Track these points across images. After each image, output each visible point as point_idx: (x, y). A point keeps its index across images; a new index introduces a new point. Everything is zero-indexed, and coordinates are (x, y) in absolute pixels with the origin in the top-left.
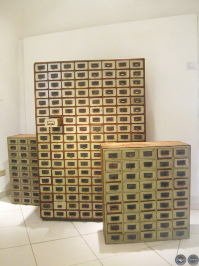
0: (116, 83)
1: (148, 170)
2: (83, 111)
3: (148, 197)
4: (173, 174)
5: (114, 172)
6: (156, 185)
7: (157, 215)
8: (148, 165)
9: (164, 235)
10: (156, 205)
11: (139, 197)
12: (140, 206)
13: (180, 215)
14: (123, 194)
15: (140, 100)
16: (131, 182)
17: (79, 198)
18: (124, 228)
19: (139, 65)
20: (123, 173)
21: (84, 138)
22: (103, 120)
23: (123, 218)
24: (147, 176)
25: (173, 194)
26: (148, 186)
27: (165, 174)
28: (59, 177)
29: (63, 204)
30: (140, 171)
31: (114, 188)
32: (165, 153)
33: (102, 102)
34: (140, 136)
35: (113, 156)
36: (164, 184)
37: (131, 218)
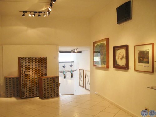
0: (40, 63)
1: (51, 82)
2: (33, 69)
3: (51, 88)
4: (56, 83)
5: (45, 83)
6: (53, 85)
7: (53, 92)
8: (51, 81)
9: (54, 96)
10: (53, 89)
11: (49, 88)
12: (50, 90)
13: (57, 91)
15: (46, 67)
16: (48, 85)
17: (32, 91)
18: (47, 95)
19: (45, 58)
20: (46, 83)
21: (33, 76)
22: (37, 72)
23: (46, 93)
24: (51, 83)
25: (56, 87)
26: (51, 85)
27: (54, 83)
28: (26, 87)
30: (49, 82)
31: (45, 86)
32: (54, 78)
33: (37, 67)
34: (46, 75)
35: (44, 79)
36: (54, 85)
37: (48, 93)
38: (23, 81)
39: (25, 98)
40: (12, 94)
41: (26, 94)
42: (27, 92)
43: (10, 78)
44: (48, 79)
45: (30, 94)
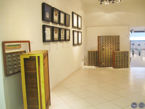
0: (114, 40)
2: (108, 45)
3: (122, 60)
4: (126, 56)
5: (117, 56)
6: (123, 58)
7: (123, 63)
8: (122, 54)
9: (125, 67)
10: (123, 61)
11: (121, 60)
12: (121, 62)
13: (127, 63)
14: (118, 59)
15: (119, 43)
16: (119, 57)
17: (107, 62)
18: (118, 65)
19: (118, 37)
21: (108, 50)
22: (112, 47)
23: (118, 64)
24: (122, 56)
25: (126, 60)
26: (122, 58)
27: (125, 56)
28: (103, 58)
29: (104, 63)
30: (121, 55)
31: (117, 58)
32: (125, 52)
33: (112, 44)
34: (119, 50)
35: (117, 53)
36: (125, 58)
37: (119, 64)
38: (100, 54)
39: (102, 67)
40: (93, 63)
41: (102, 64)
42: (103, 62)
43: (92, 52)
44: (119, 53)
45: (106, 64)
